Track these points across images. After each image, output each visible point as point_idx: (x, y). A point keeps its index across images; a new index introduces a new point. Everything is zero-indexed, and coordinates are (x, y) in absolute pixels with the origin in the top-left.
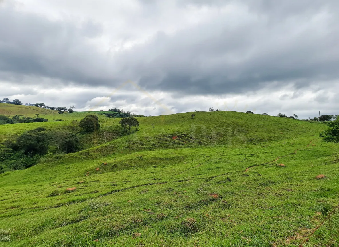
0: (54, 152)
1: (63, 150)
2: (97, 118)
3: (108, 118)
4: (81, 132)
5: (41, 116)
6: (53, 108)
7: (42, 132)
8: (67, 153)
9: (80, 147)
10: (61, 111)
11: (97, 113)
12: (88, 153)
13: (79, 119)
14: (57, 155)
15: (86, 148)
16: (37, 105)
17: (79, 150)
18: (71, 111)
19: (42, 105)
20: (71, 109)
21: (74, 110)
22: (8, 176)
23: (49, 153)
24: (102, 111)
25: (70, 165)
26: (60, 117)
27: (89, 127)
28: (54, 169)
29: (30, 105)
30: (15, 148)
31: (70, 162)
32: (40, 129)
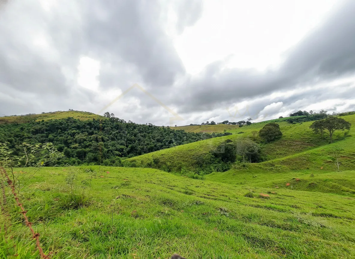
0: (241, 160)
1: (248, 160)
2: (277, 126)
3: (291, 125)
4: (262, 142)
5: (227, 131)
6: (234, 123)
7: (230, 143)
8: (252, 162)
9: (263, 157)
10: (240, 124)
11: (276, 121)
12: (272, 165)
13: (258, 130)
14: (243, 163)
15: (269, 159)
16: (223, 123)
17: (262, 160)
18: (249, 123)
19: (227, 122)
20: (249, 121)
21: (252, 122)
22: (214, 175)
23: (237, 162)
24: (281, 117)
25: (256, 175)
26: (241, 130)
27: (270, 136)
28: (244, 175)
29: (220, 123)
30: (216, 155)
31: (256, 172)
32: (229, 141)
